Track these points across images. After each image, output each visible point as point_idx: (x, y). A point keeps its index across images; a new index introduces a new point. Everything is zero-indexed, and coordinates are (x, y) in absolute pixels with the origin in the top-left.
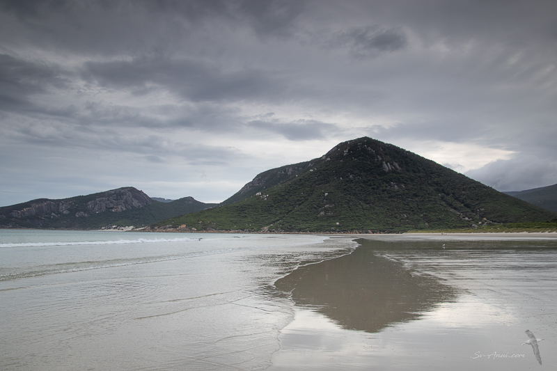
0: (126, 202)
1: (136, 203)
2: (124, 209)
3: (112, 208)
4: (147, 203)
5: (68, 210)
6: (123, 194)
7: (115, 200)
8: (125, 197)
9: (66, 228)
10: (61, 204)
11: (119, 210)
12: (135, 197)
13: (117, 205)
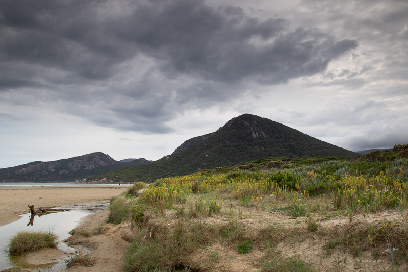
0: (95, 162)
1: (102, 163)
2: (94, 168)
3: (85, 167)
4: (110, 163)
5: (54, 169)
6: (93, 157)
7: (87, 161)
8: (95, 159)
9: (52, 181)
10: (50, 165)
11: (90, 168)
12: (102, 159)
13: (89, 165)
